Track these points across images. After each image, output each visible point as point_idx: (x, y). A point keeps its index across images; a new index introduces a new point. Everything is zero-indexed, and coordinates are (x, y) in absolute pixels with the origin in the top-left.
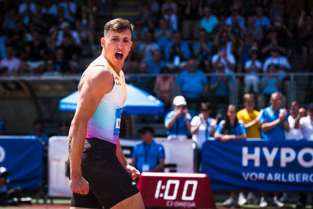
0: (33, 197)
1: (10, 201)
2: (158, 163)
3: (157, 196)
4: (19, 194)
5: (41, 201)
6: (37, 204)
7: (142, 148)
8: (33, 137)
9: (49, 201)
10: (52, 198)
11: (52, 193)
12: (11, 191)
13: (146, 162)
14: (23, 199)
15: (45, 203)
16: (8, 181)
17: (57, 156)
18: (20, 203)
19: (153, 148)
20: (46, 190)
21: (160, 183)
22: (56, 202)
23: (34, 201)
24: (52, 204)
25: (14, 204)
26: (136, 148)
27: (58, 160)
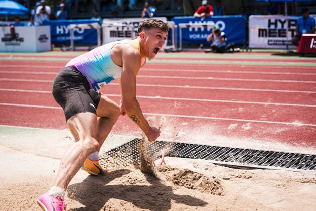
0: (241, 48)
1: (228, 51)
2: (312, 28)
3: (311, 46)
4: (233, 47)
5: (245, 50)
6: (243, 52)
7: (302, 20)
8: (240, 16)
9: (249, 50)
10: (251, 49)
11: (251, 46)
12: (229, 45)
13: (305, 28)
14: (235, 50)
15: (247, 51)
16: (226, 39)
17: (253, 26)
18: (233, 52)
19: (309, 20)
20: (247, 45)
21: (313, 40)
22: (253, 50)
23: (241, 50)
24: (251, 52)
25: (230, 52)
26: (298, 20)
27: (254, 28)
